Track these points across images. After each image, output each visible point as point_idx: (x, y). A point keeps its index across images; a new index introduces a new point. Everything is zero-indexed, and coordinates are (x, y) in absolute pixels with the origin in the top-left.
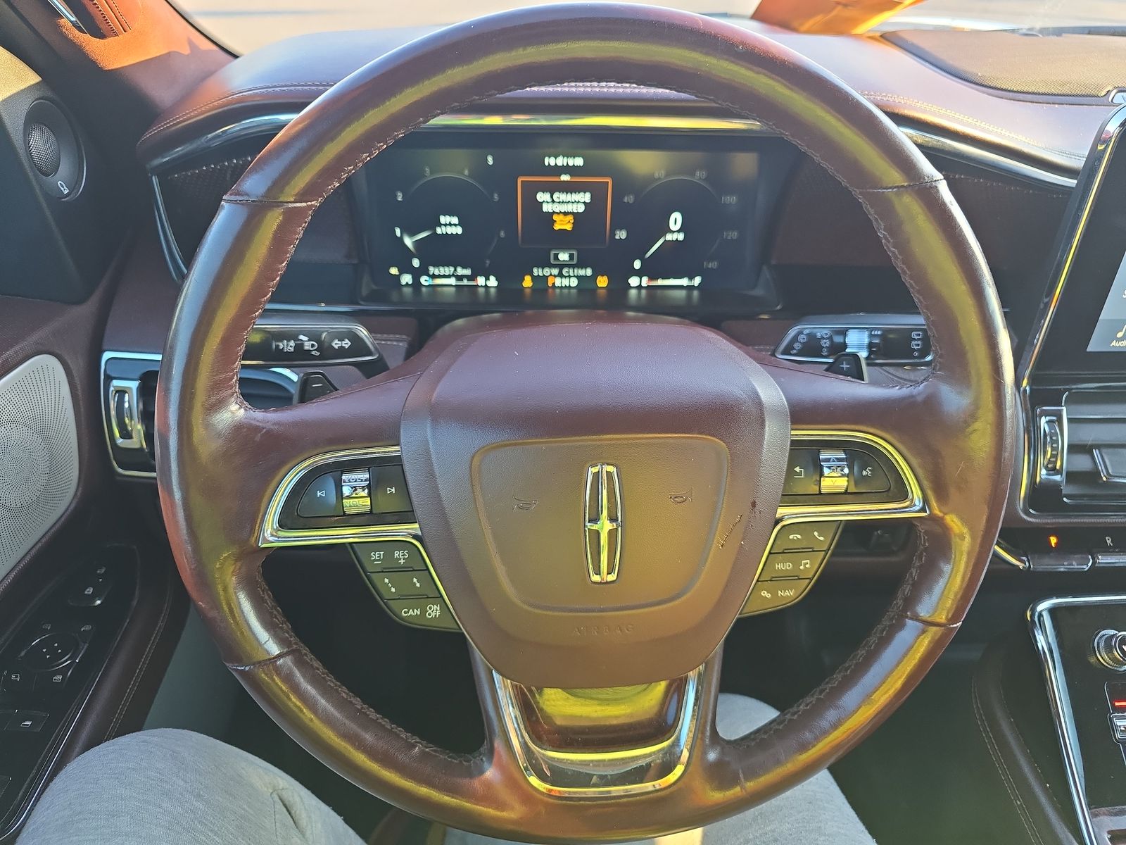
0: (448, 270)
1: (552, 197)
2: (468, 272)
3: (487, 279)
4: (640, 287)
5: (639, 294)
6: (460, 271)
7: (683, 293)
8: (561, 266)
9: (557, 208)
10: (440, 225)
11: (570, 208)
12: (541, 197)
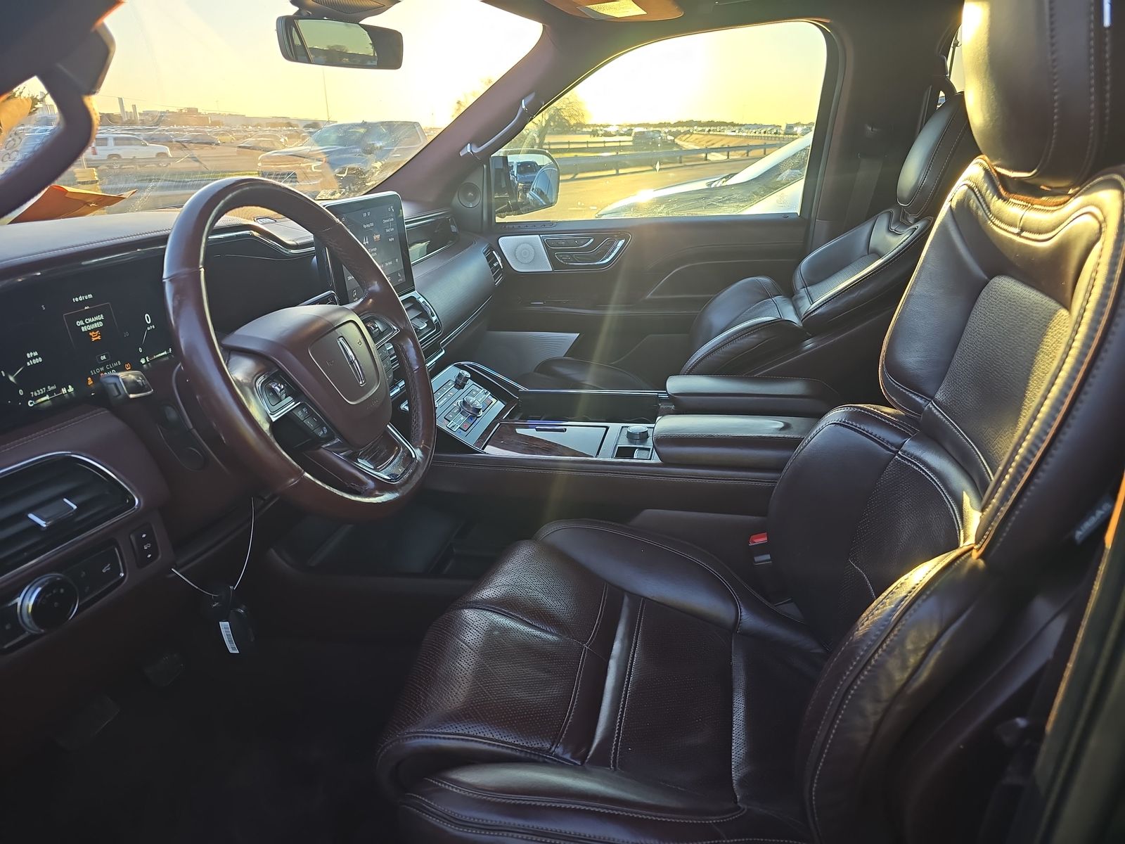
0: (42, 391)
1: (84, 322)
2: (54, 387)
3: (67, 388)
4: (146, 363)
5: (148, 366)
6: (50, 388)
7: (167, 358)
8: (104, 364)
9: (90, 328)
10: (29, 360)
11: (96, 325)
12: (79, 323)
